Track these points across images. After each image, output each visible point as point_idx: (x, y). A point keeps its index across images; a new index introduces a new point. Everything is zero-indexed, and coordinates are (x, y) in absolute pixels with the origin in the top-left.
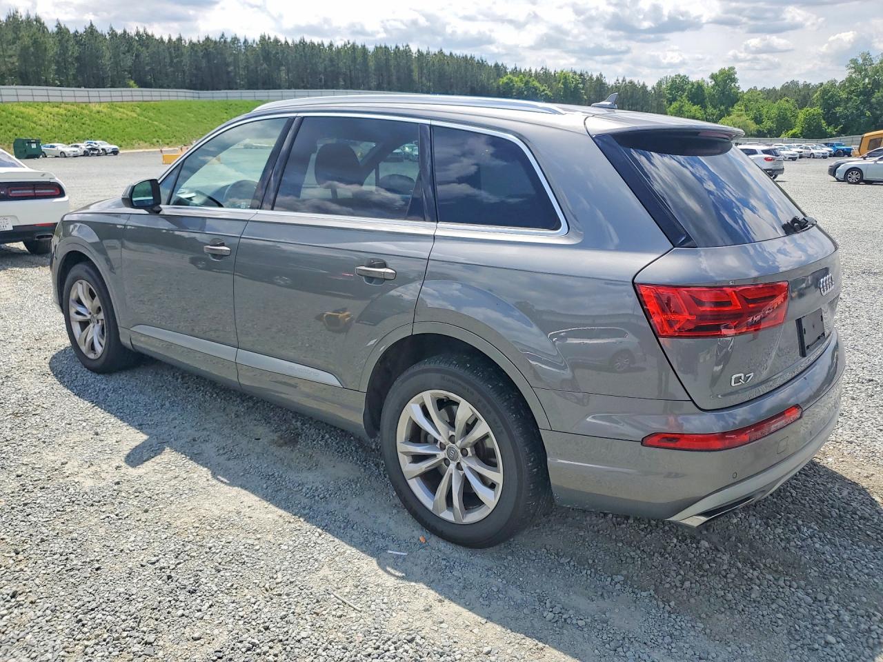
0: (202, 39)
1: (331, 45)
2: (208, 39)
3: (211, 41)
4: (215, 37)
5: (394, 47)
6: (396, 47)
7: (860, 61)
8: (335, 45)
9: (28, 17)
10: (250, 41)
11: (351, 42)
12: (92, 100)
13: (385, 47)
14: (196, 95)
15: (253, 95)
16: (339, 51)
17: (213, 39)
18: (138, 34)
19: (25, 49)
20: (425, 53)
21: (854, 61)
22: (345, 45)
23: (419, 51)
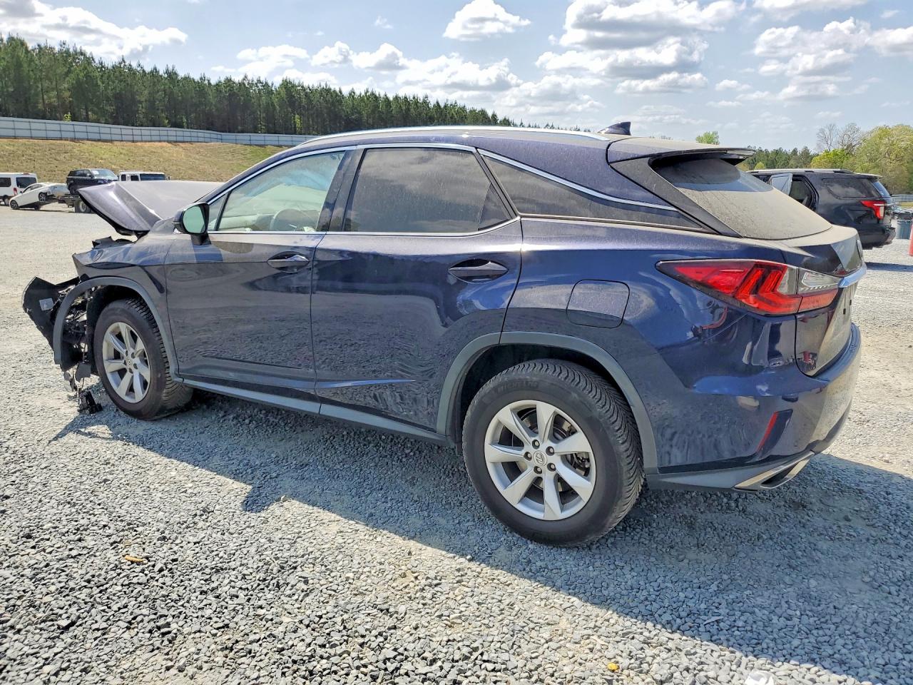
0: (223, 80)
1: (352, 94)
2: (229, 80)
3: (234, 83)
4: (237, 79)
5: (411, 98)
6: (414, 98)
7: (827, 131)
8: (357, 93)
9: (75, 51)
10: (270, 85)
11: (370, 91)
12: (136, 138)
13: (406, 98)
14: (219, 137)
15: (276, 139)
16: (361, 99)
17: (236, 81)
18: (167, 72)
19: (79, 83)
20: (442, 106)
21: (822, 131)
22: (366, 93)
23: (438, 103)
